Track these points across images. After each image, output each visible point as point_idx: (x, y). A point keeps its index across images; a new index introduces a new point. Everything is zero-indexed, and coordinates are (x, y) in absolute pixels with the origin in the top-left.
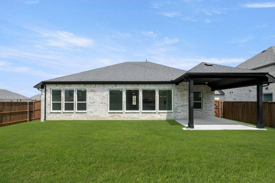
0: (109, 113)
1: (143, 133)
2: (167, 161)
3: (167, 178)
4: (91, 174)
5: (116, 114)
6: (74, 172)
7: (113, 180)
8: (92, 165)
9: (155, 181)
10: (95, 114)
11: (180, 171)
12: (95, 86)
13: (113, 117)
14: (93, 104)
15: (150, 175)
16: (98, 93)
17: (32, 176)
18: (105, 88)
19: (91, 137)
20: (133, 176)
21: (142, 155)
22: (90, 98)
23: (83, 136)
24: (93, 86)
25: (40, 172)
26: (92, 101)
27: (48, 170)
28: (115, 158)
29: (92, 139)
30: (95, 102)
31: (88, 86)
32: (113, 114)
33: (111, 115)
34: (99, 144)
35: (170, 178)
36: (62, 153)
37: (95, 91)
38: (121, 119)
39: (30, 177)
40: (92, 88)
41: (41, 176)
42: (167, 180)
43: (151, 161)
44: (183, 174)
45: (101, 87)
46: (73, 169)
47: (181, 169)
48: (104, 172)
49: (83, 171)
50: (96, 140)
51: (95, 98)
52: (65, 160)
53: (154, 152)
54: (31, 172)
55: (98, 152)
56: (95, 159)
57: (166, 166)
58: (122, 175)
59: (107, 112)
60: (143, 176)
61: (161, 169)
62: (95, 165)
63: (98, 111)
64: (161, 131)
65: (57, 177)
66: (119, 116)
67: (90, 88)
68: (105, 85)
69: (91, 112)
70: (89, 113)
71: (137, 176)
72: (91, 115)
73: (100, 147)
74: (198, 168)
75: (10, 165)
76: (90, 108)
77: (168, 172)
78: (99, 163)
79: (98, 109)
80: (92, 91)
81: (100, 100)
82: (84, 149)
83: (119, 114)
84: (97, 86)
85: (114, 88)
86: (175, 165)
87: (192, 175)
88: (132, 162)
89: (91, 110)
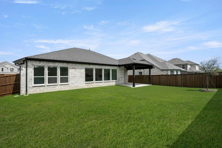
0: (85, 83)
1: (114, 95)
2: (130, 114)
3: (130, 125)
4: (79, 123)
5: (90, 84)
6: (68, 122)
7: (94, 127)
8: (80, 117)
9: (122, 127)
10: (75, 85)
11: (139, 121)
12: (75, 65)
13: (88, 86)
14: (74, 78)
15: (119, 123)
16: (78, 70)
17: (40, 125)
18: (83, 67)
19: (79, 98)
20: (107, 124)
21: (113, 110)
22: (72, 73)
23: (74, 97)
24: (74, 64)
25: (44, 122)
26: (73, 76)
27: (50, 120)
28: (95, 112)
29: (79, 99)
30: (76, 77)
31: (70, 64)
32: (88, 84)
33: (86, 84)
34: (84, 103)
35: (132, 125)
36: (59, 109)
37: (75, 69)
38: (93, 87)
39: (38, 125)
40: (73, 66)
41: (45, 124)
42: (131, 127)
43: (119, 114)
44: (141, 122)
45: (80, 66)
46: (67, 120)
47: (140, 119)
48: (88, 122)
49: (74, 121)
50: (83, 100)
51: (76, 73)
52: (61, 113)
53: (121, 108)
54: (39, 121)
55: (84, 108)
56: (82, 113)
57: (129, 117)
58: (100, 124)
59: (84, 83)
60: (114, 124)
61: (126, 119)
62: (82, 117)
63: (78, 82)
64: (126, 94)
65: (56, 125)
66: (92, 85)
67: (71, 66)
68: (83, 65)
69: (73, 84)
70: (71, 84)
71: (110, 124)
72: (73, 86)
73: (85, 104)
74: (151, 118)
75: (25, 117)
76: (72, 81)
77: (131, 122)
78: (85, 115)
79: (78, 81)
80: (73, 68)
81: (79, 75)
82: (74, 106)
83: (92, 84)
84: (77, 65)
85: (89, 67)
86: (136, 116)
87: (147, 124)
88: (107, 114)
89: (73, 82)
